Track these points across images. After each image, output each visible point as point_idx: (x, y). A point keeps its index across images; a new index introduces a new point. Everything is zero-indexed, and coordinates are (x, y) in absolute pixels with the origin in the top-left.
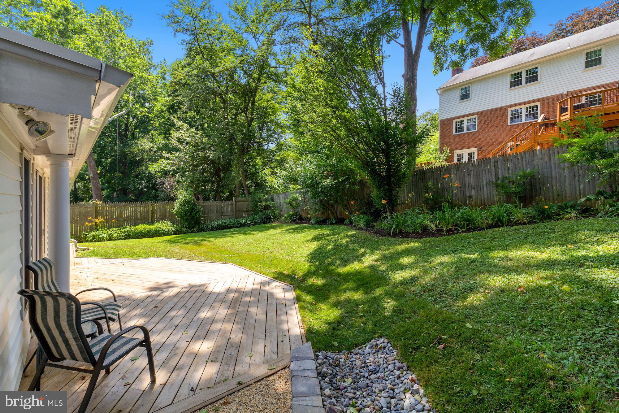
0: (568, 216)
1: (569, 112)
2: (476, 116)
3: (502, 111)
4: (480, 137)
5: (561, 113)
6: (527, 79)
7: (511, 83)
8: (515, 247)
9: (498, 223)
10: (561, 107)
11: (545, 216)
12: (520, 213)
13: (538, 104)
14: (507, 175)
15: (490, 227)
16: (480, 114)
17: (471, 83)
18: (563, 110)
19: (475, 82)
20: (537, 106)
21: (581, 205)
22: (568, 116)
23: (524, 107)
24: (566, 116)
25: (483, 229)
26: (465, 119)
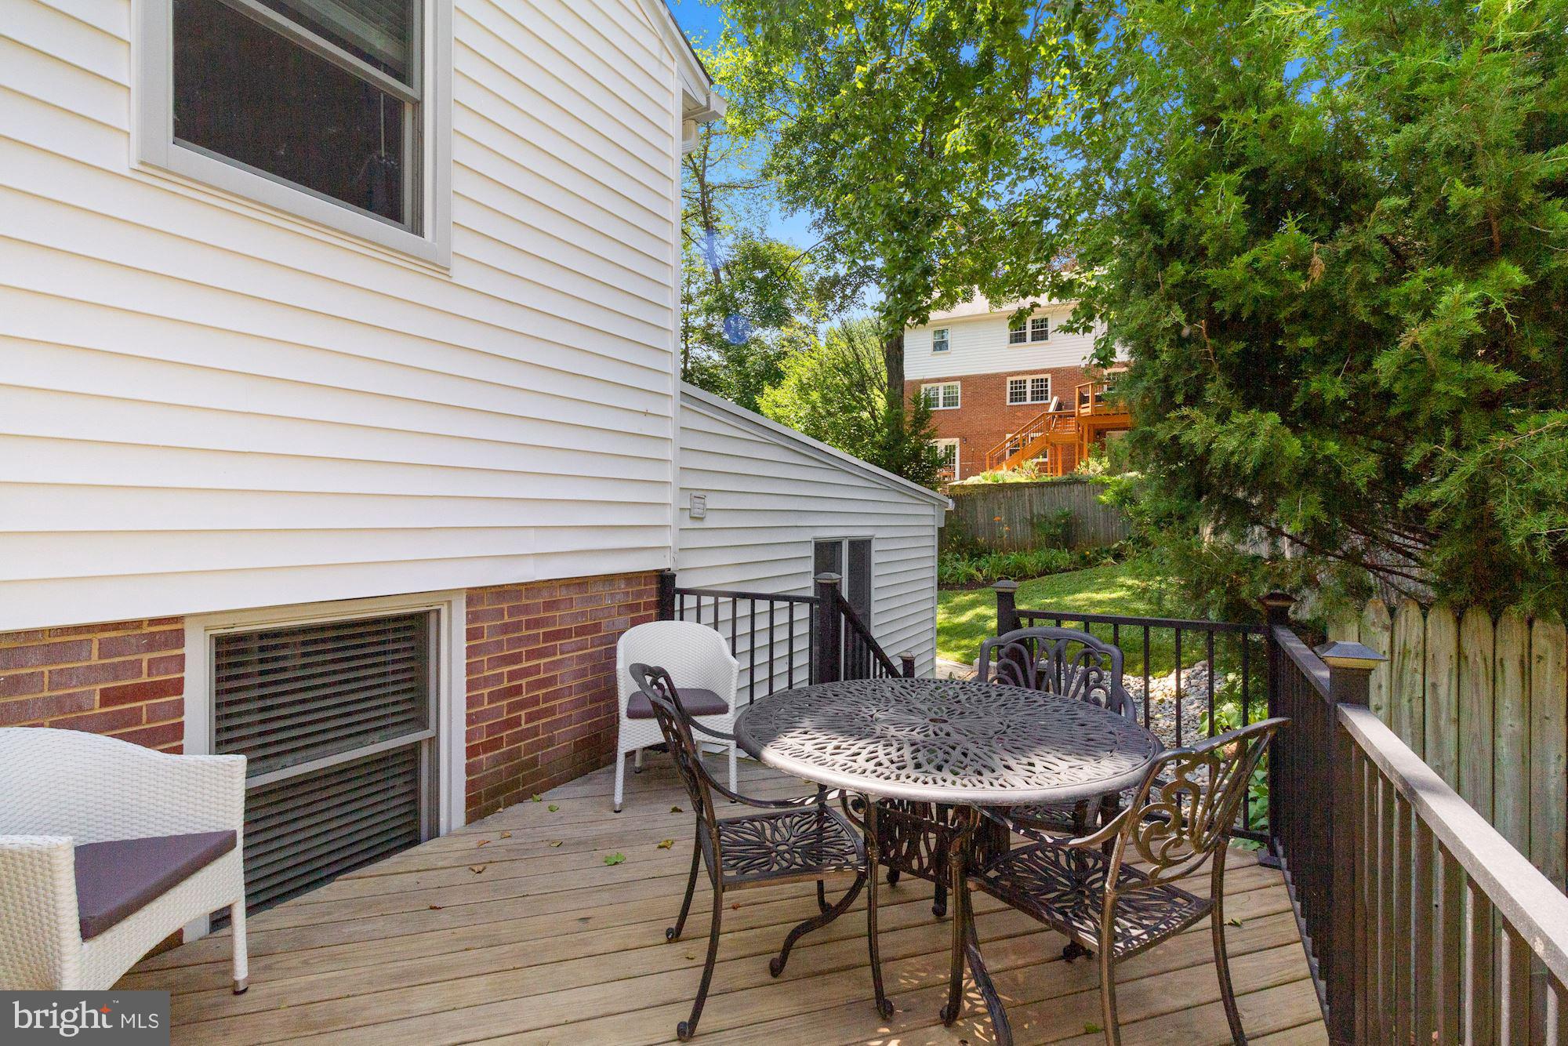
0: (1105, 561)
1: (1089, 404)
2: (958, 383)
3: (998, 379)
4: (965, 420)
5: (1080, 404)
6: (1033, 333)
7: (1011, 336)
8: (1080, 591)
9: (1047, 571)
10: (1081, 394)
11: (1087, 563)
12: (1063, 557)
13: (1048, 376)
14: (1042, 512)
15: (1040, 575)
16: (965, 380)
17: (949, 324)
18: (1083, 400)
19: (958, 323)
20: (1046, 380)
21: (1116, 550)
22: (1089, 410)
23: (1029, 378)
24: (1087, 410)
25: (1033, 577)
26: (941, 386)
